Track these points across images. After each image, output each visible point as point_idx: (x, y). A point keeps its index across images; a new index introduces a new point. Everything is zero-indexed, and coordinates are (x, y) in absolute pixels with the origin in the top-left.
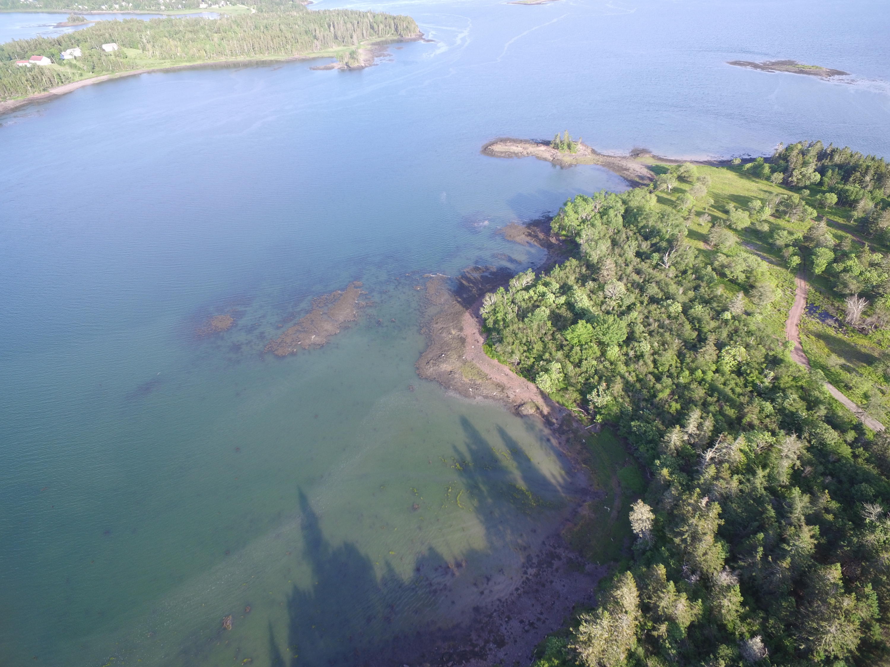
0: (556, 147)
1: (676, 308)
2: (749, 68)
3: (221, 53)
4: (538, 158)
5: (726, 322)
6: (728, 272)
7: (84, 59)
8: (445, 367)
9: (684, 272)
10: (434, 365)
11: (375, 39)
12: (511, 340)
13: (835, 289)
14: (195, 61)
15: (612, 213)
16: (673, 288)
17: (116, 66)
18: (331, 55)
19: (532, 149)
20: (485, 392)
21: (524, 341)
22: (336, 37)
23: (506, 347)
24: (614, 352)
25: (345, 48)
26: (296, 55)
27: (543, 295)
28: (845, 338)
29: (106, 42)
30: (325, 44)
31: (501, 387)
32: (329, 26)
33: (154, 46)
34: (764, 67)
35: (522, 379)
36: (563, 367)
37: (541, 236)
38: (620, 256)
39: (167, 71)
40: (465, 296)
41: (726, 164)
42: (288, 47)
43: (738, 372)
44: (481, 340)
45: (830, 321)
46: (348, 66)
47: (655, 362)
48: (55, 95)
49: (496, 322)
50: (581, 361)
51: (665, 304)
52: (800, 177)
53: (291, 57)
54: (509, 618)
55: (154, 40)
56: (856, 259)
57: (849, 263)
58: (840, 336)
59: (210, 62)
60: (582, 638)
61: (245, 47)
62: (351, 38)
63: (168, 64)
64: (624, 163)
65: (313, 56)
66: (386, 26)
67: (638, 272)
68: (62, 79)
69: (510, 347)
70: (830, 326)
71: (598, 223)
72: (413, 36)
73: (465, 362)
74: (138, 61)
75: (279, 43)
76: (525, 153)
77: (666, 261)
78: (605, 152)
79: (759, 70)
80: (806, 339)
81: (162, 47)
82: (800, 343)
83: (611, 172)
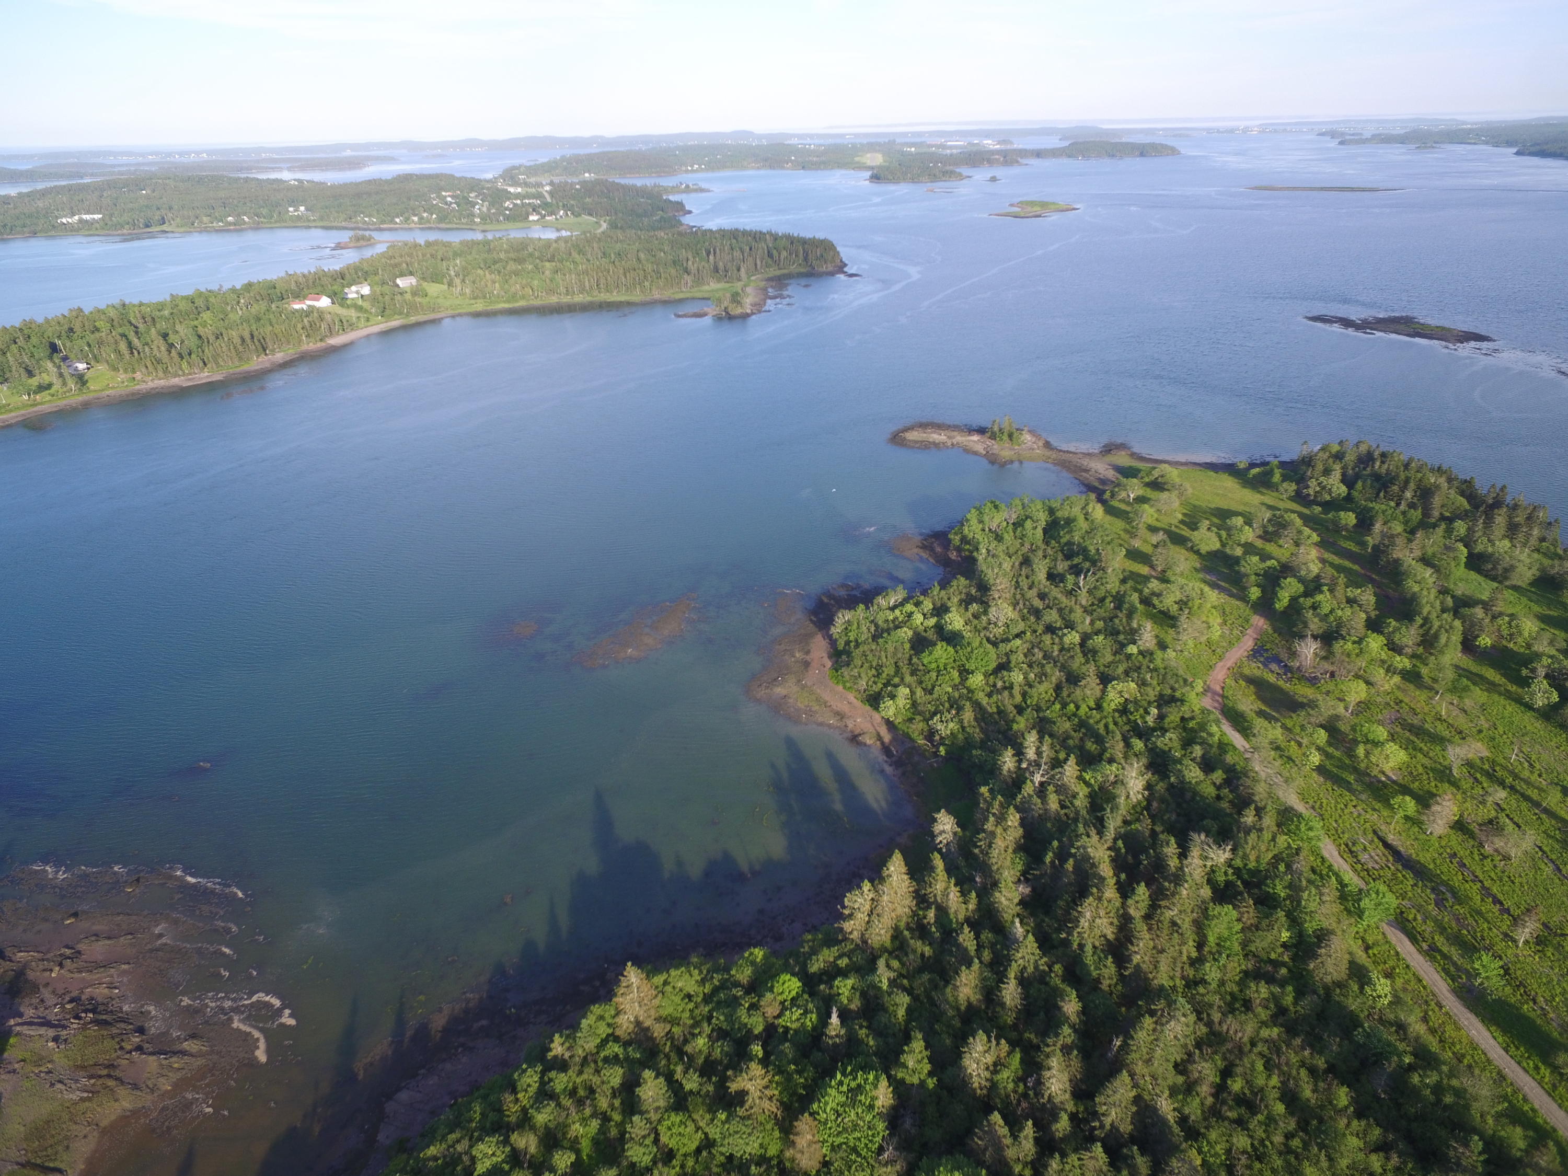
0: (993, 437)
1: (1073, 638)
2: (1336, 328)
3: (551, 291)
4: (967, 451)
5: (1129, 657)
6: (1155, 601)
7: (373, 298)
8: (779, 691)
9: (1102, 600)
10: (767, 688)
11: (774, 272)
12: (860, 663)
13: (1295, 629)
14: (517, 301)
15: (1028, 524)
16: (1078, 615)
17: (413, 308)
18: (706, 295)
19: (959, 438)
20: (820, 719)
21: (874, 664)
22: (716, 270)
23: (852, 670)
24: (977, 680)
25: (727, 285)
26: (657, 295)
27: (910, 615)
28: (1286, 686)
29: (402, 275)
30: (699, 280)
31: (841, 716)
32: (708, 254)
33: (463, 281)
34: (1364, 326)
35: (868, 707)
36: (913, 693)
37: (939, 549)
38: (1027, 577)
39: (477, 315)
40: (821, 616)
41: (1230, 469)
42: (647, 284)
43: (1123, 710)
44: (829, 664)
45: (1274, 666)
46: (727, 313)
47: (1024, 695)
48: (333, 346)
49: (848, 643)
50: (933, 687)
51: (1060, 633)
52: (1318, 489)
53: (648, 298)
54: (793, 921)
55: (464, 273)
56: (1328, 593)
57: (1319, 597)
58: (1281, 683)
59: (537, 303)
60: (846, 912)
61: (587, 284)
62: (739, 270)
63: (479, 306)
64: (1085, 462)
65: (681, 296)
66: (790, 254)
67: (1042, 596)
68: (345, 325)
69: (856, 670)
70: (1272, 672)
71: (1008, 537)
72: (830, 268)
73: (803, 687)
74: (440, 301)
75: (634, 279)
76: (949, 444)
77: (1081, 585)
78: (1064, 447)
79: (1350, 331)
80: (1233, 683)
81: (474, 282)
82: (1223, 688)
83: (1065, 474)
